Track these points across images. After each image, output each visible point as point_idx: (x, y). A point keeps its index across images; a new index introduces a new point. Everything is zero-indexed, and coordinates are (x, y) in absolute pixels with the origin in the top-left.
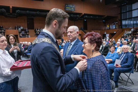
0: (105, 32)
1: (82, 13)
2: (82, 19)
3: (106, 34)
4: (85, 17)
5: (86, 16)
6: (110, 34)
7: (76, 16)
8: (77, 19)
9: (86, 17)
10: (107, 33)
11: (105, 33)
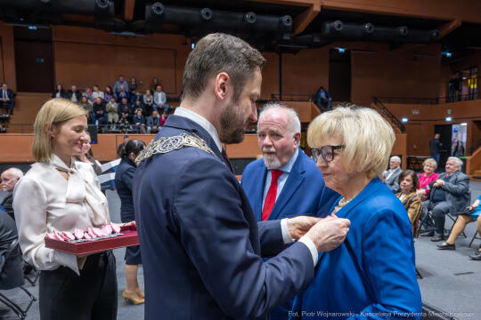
0: (449, 112)
1: (311, 6)
2: (317, 40)
3: (454, 127)
4: (328, 26)
5: (336, 23)
6: (475, 122)
7: (273, 20)
8: (287, 37)
9: (332, 29)
10: (457, 120)
11: (449, 119)
